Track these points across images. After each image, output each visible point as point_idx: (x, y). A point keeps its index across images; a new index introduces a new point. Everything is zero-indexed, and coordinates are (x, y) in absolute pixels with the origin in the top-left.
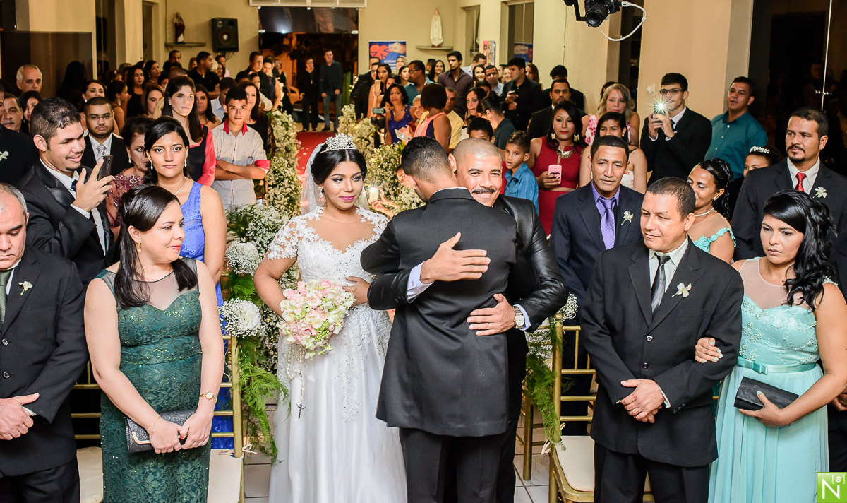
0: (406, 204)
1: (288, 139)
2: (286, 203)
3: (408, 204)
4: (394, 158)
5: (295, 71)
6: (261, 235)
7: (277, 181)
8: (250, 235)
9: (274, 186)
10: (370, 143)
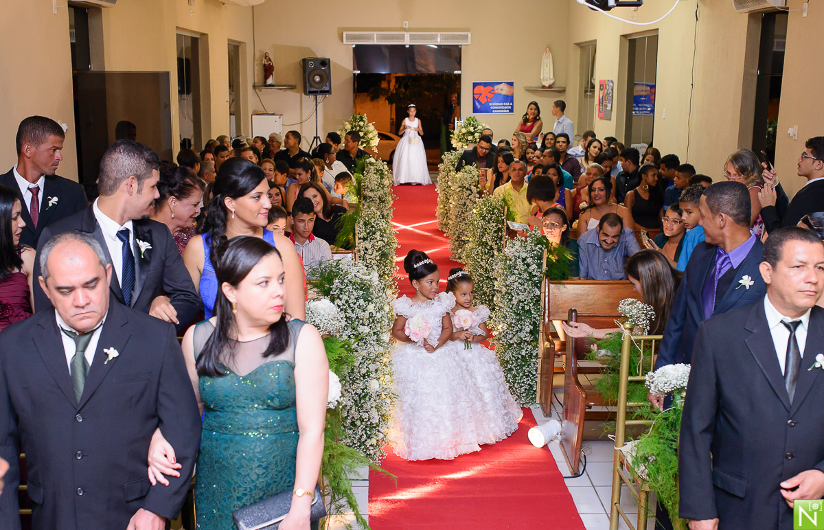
0: (510, 260)
1: (382, 188)
2: (378, 258)
3: (513, 259)
4: (497, 209)
5: (394, 117)
6: (347, 293)
7: (369, 233)
8: (335, 293)
9: (365, 239)
10: (472, 193)
